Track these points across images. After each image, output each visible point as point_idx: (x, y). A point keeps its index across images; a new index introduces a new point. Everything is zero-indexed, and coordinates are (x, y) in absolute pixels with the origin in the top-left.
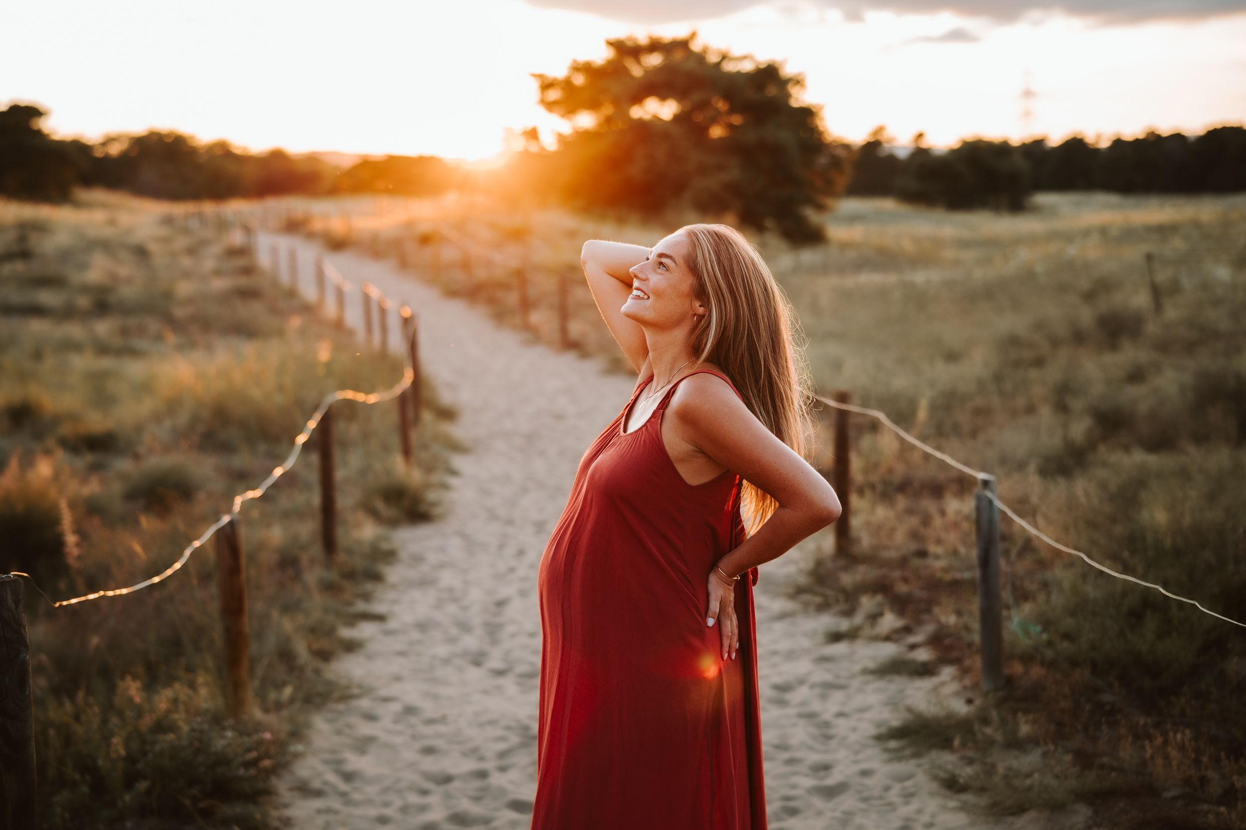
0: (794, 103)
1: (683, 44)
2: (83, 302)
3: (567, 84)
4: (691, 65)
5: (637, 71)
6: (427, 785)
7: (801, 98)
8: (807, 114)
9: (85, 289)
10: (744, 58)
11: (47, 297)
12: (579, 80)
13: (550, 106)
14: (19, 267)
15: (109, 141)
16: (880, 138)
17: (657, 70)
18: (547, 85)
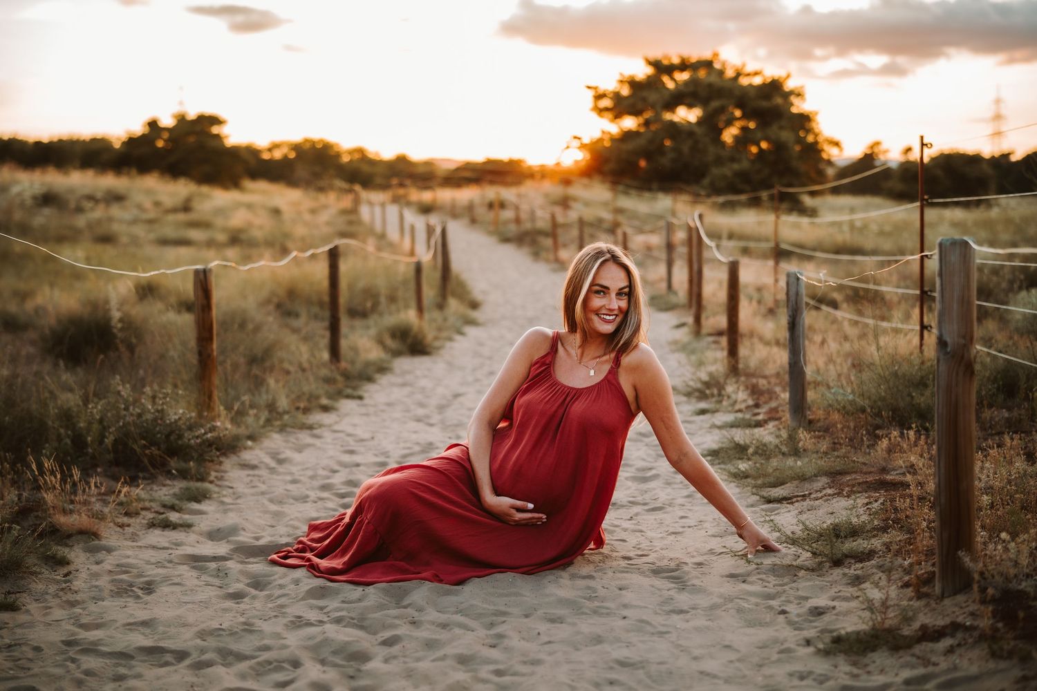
0: (794, 110)
1: (708, 64)
2: (221, 237)
3: (617, 97)
4: (713, 79)
5: (670, 85)
6: (336, 467)
7: (800, 106)
8: (804, 120)
9: (224, 230)
10: (756, 74)
11: (195, 234)
12: (625, 91)
13: (601, 111)
14: (181, 217)
15: (274, 147)
16: (876, 150)
17: (686, 83)
18: (599, 97)
